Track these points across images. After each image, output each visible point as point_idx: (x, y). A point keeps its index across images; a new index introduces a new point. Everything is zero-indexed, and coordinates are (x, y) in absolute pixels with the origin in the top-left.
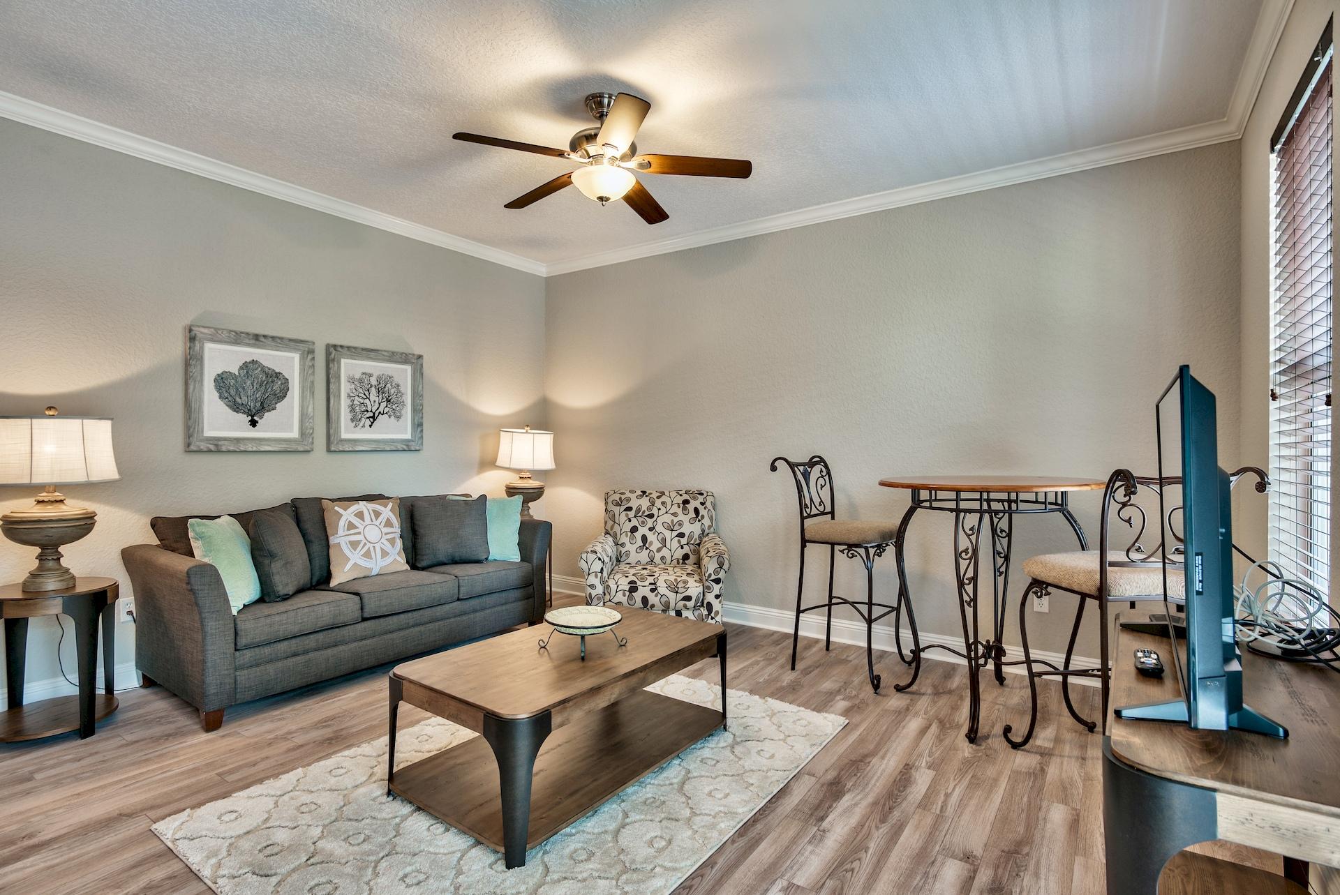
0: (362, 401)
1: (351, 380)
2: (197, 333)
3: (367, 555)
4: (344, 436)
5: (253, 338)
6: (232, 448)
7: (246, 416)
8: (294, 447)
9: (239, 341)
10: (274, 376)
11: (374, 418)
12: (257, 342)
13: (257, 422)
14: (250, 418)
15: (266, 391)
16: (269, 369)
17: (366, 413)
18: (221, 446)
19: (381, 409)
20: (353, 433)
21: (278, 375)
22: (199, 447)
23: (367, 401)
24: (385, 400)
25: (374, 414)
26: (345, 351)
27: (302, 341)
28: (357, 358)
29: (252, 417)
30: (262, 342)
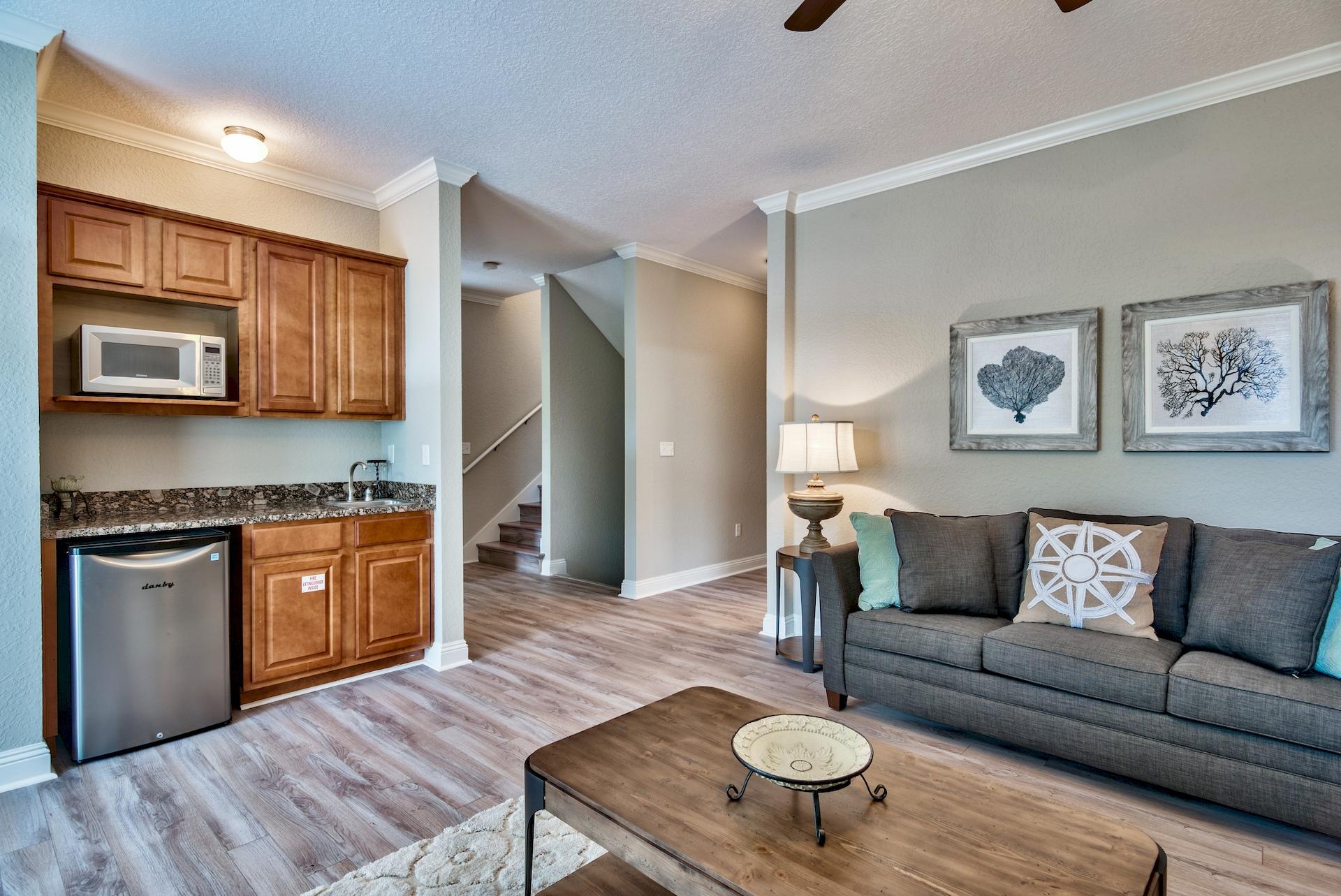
0: (1186, 377)
1: (1165, 348)
2: (959, 330)
3: (1061, 595)
4: (1150, 429)
5: (1016, 323)
6: (993, 447)
7: (1011, 410)
8: (1069, 445)
9: (1000, 329)
10: (1043, 361)
11: (1211, 401)
12: (1022, 326)
13: (1024, 417)
14: (1016, 413)
15: (1035, 379)
16: (1039, 353)
17: (1193, 394)
18: (984, 444)
19: (1227, 386)
20: (1169, 425)
21: (1049, 359)
22: (961, 445)
23: (1197, 376)
24: (1236, 369)
25: (1211, 394)
26: (1151, 309)
27: (1078, 312)
28: (1173, 314)
29: (1019, 411)
30: (1027, 324)
